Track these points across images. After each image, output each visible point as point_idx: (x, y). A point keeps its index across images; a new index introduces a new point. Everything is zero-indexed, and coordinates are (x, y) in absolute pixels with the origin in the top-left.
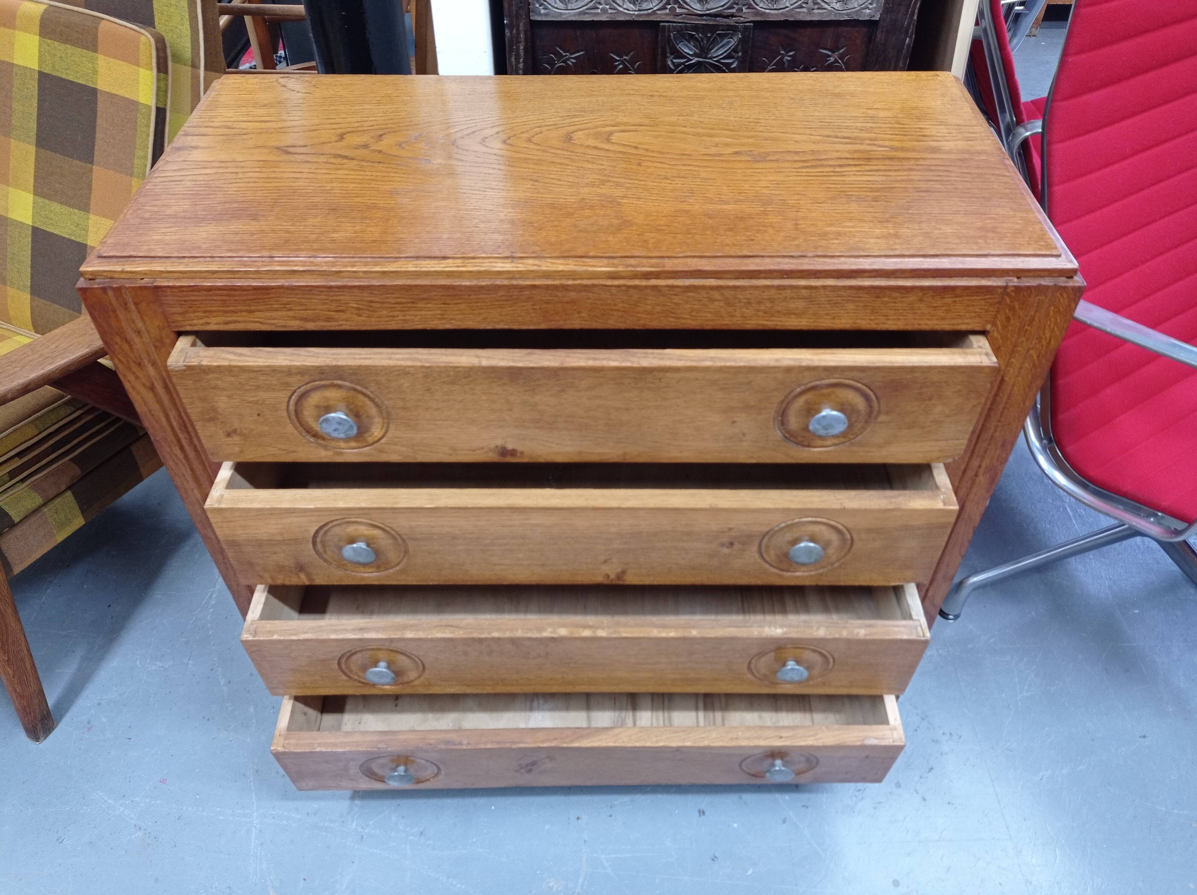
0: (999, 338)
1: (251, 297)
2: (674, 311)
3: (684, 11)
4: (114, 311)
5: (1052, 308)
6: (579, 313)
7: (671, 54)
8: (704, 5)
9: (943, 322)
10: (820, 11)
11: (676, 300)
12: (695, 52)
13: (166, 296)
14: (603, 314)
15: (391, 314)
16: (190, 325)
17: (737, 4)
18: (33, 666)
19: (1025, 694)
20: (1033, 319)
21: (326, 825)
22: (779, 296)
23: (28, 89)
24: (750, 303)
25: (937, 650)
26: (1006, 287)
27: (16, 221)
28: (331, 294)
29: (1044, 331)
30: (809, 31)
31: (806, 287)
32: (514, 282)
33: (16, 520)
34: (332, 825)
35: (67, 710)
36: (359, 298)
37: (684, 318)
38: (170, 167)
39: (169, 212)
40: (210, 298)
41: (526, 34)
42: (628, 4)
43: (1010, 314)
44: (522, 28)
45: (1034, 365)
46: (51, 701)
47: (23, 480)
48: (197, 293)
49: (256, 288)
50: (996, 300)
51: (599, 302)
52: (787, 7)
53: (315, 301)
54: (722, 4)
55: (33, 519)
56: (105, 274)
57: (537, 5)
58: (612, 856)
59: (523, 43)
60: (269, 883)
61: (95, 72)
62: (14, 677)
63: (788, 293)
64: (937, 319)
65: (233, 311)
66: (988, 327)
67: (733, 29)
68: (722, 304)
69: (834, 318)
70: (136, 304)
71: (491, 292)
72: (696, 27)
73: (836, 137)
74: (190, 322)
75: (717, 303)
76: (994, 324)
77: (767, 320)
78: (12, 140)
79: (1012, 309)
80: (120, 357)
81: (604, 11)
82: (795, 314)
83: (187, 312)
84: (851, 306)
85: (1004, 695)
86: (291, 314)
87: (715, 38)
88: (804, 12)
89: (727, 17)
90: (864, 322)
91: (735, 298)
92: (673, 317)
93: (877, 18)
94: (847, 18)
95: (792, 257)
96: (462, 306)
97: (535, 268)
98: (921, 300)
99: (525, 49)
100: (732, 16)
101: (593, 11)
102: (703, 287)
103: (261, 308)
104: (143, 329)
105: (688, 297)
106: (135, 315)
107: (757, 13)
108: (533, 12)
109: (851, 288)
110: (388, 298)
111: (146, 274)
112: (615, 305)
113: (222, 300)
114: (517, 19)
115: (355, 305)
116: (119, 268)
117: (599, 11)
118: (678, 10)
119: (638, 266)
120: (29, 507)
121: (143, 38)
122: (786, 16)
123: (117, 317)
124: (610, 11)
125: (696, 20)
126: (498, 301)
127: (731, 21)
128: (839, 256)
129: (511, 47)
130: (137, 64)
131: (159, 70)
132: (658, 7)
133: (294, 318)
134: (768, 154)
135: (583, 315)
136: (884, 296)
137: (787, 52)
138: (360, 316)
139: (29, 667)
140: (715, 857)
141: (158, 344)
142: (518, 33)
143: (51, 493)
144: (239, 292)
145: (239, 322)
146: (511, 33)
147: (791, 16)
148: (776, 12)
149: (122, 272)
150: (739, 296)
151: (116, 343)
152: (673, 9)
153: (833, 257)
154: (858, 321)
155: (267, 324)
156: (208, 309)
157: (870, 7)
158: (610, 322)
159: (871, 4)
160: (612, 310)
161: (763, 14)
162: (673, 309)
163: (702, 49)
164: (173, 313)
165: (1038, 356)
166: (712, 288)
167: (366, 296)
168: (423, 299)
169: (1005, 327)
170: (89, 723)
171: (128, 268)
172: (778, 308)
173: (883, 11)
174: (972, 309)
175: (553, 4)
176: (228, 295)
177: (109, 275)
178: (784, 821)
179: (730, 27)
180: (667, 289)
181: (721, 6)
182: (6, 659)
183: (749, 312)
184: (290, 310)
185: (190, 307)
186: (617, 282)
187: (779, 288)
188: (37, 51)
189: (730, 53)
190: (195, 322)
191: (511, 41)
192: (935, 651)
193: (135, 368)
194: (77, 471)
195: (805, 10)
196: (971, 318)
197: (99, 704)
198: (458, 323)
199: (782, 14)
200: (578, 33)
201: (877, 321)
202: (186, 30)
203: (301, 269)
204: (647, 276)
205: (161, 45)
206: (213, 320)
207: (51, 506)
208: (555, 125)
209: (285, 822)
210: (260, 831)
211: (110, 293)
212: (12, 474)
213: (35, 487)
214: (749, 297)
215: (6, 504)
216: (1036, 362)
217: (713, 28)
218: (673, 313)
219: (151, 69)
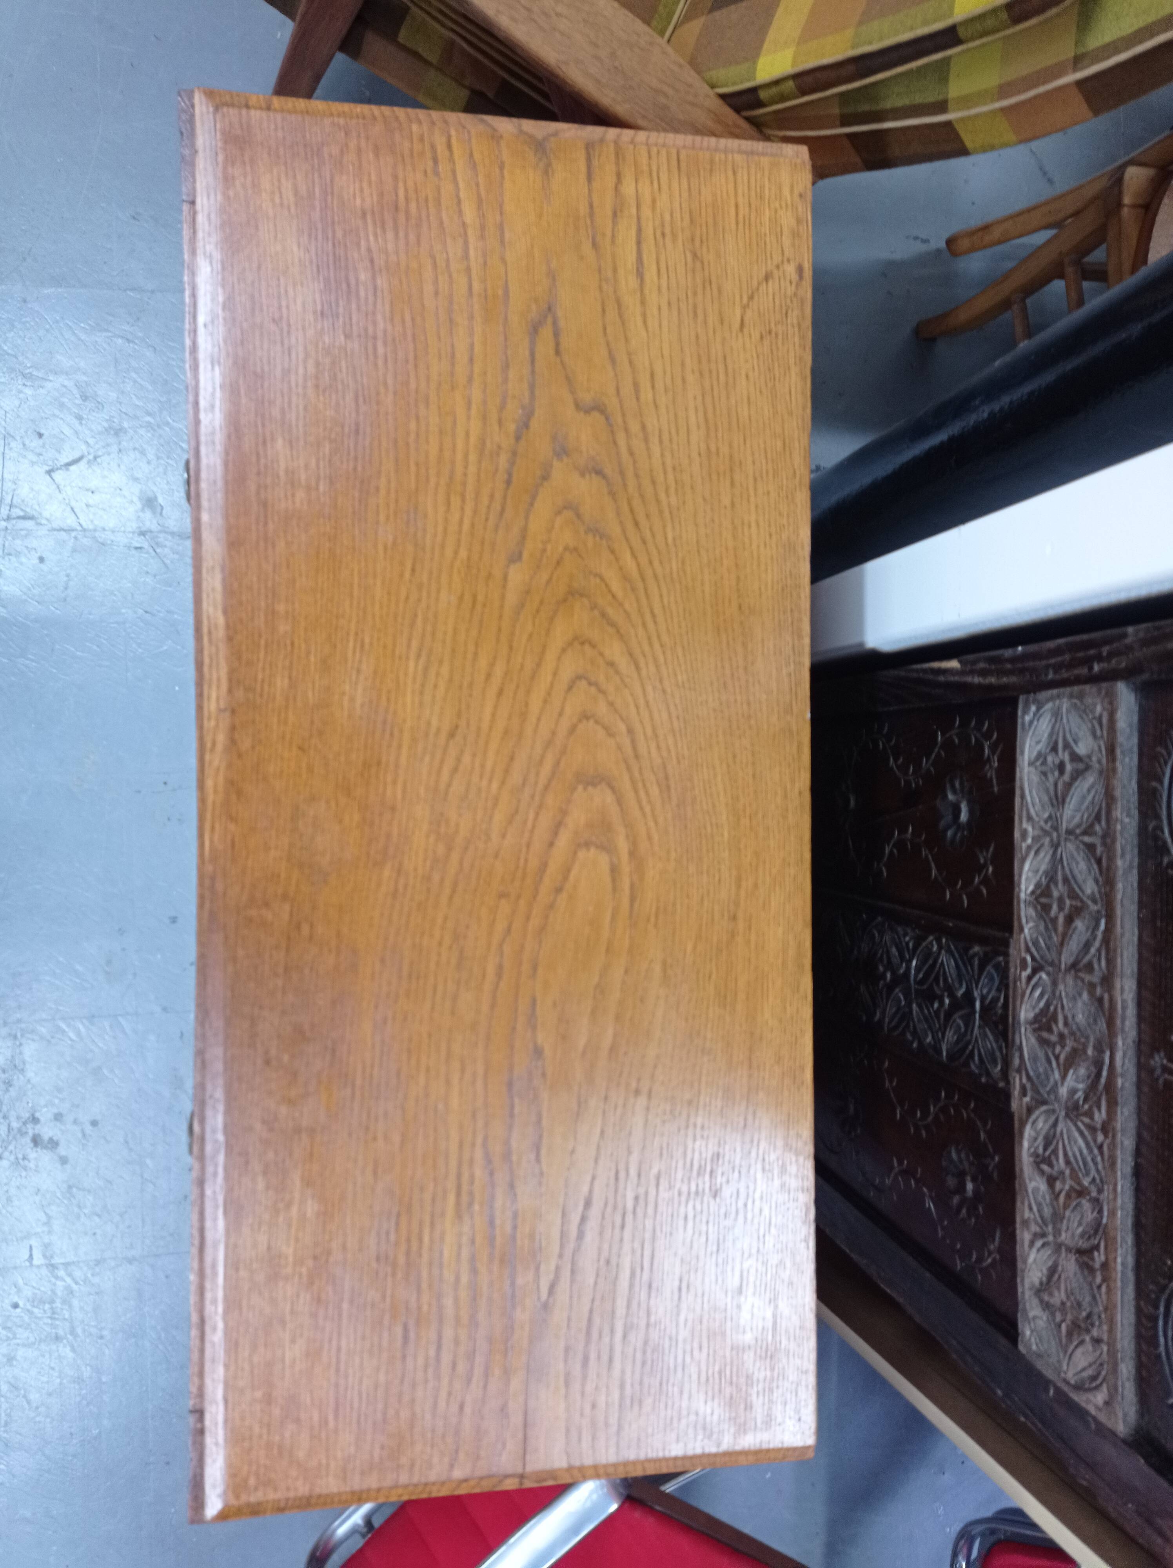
208: (637, 757)
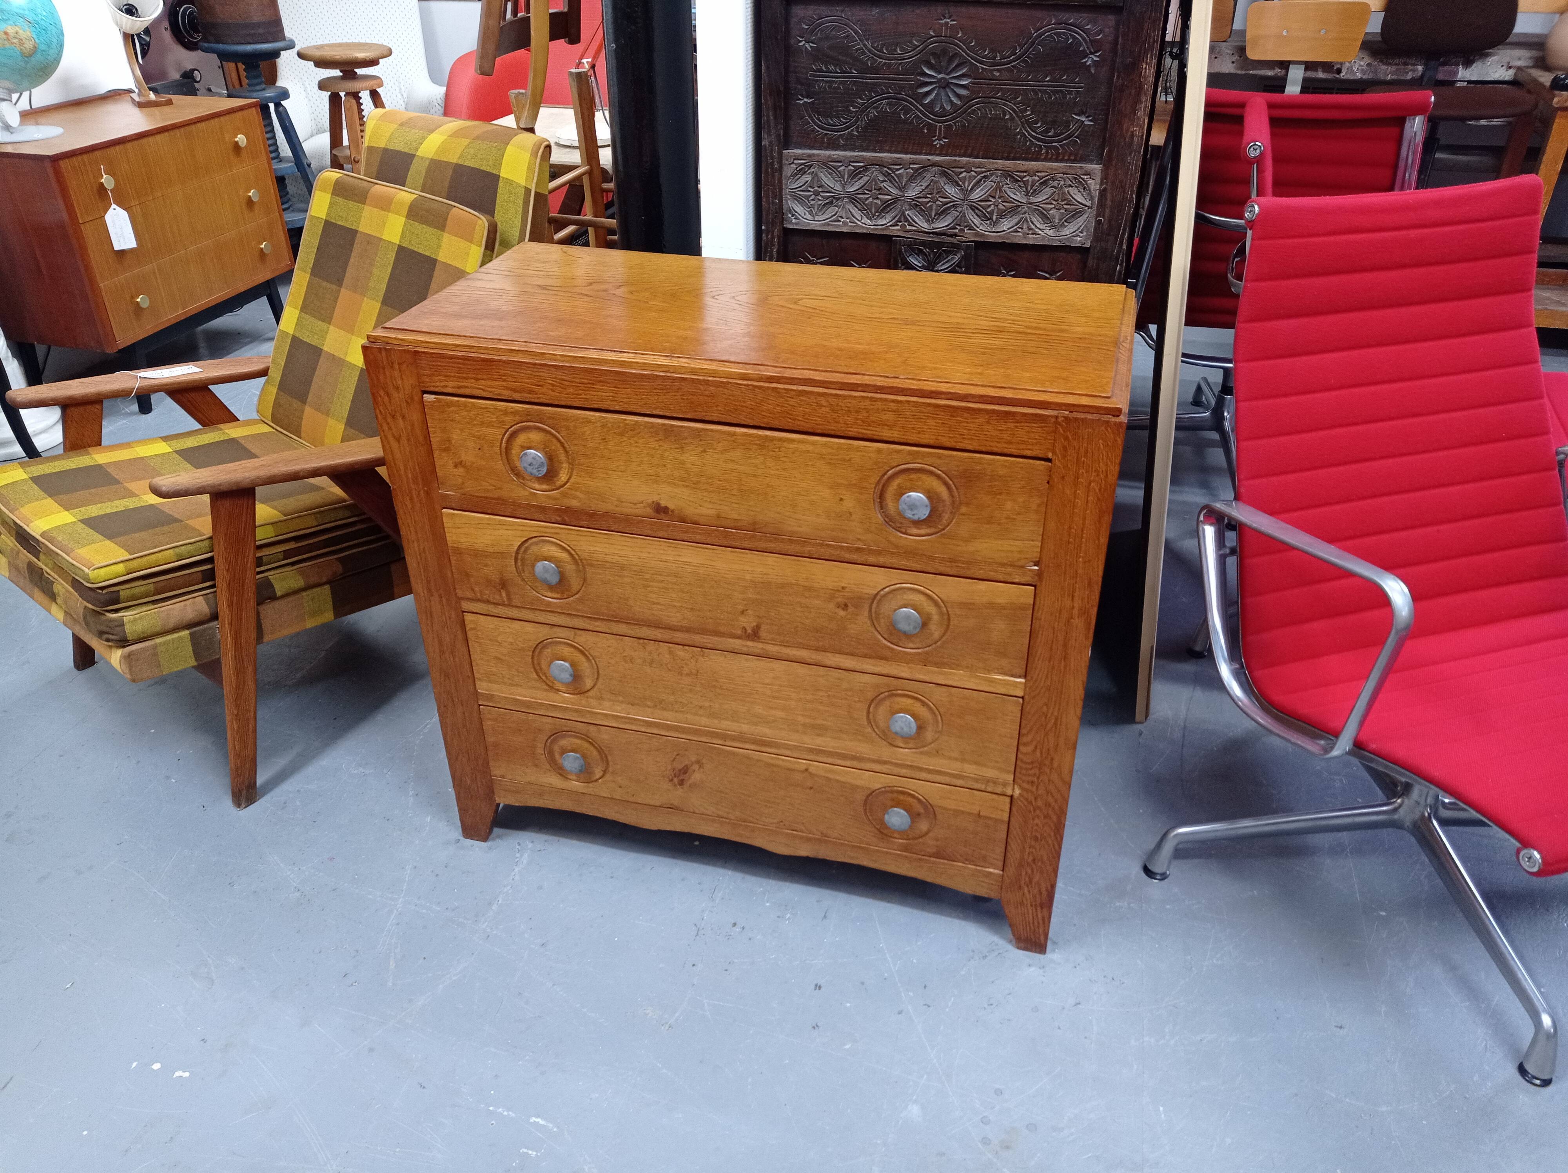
0: (1062, 467)
1: (479, 367)
2: (790, 412)
3: (914, 228)
4: (384, 369)
5: (1101, 441)
6: (717, 406)
7: (902, 265)
8: (930, 225)
9: (1010, 446)
10: (1034, 236)
11: (792, 402)
12: (923, 265)
13: (421, 360)
14: (736, 410)
15: (577, 392)
16: (434, 386)
17: (960, 225)
18: (255, 731)
19: (1215, 961)
20: (1087, 450)
21: (460, 920)
22: (872, 407)
23: (387, 258)
24: (850, 411)
25: (1129, 904)
26: (1057, 417)
27: (350, 363)
28: (535, 370)
29: (1099, 464)
30: (1027, 254)
31: (893, 401)
32: (669, 374)
33: (279, 594)
34: (465, 922)
35: (271, 790)
36: (554, 376)
37: (799, 420)
38: (456, 288)
39: (442, 310)
40: (450, 365)
41: (779, 239)
42: (866, 219)
43: (1066, 444)
44: (776, 233)
45: (1098, 499)
46: (259, 782)
47: (293, 564)
48: (441, 360)
49: (484, 360)
50: (1051, 429)
51: (732, 398)
52: (1004, 231)
53: (523, 375)
54: (946, 224)
55: (291, 598)
56: (383, 339)
57: (790, 216)
58: (716, 1002)
59: (776, 246)
60: (393, 954)
61: (439, 247)
62: (237, 734)
63: (879, 405)
64: (1005, 443)
65: (465, 378)
66: (1050, 455)
67: (957, 247)
68: (828, 410)
69: (919, 433)
70: (399, 364)
71: (651, 381)
72: (923, 243)
73: (986, 317)
74: (434, 384)
75: (823, 409)
76: (1054, 453)
77: (865, 429)
78: (365, 298)
79: (1066, 438)
80: (381, 408)
81: (845, 224)
82: (887, 426)
83: (433, 375)
84: (932, 422)
85: (1189, 957)
86: (504, 384)
87: (940, 253)
88: (1019, 236)
89: (951, 236)
90: (944, 439)
91: (837, 405)
92: (790, 418)
93: (1088, 245)
94: (1059, 244)
95: (888, 377)
96: (629, 391)
97: (686, 365)
98: (988, 423)
99: (778, 251)
100: (956, 235)
101: (836, 223)
102: (812, 393)
103: (485, 377)
104: (401, 386)
105: (801, 400)
106: (397, 374)
107: (977, 234)
108: (786, 221)
109: (929, 405)
110: (575, 378)
111: (411, 342)
112: (744, 402)
113: (458, 368)
114: (773, 225)
115: (551, 382)
116: (393, 336)
117: (841, 223)
118: (908, 227)
119: (764, 371)
120: (292, 586)
121: (480, 222)
122: (1003, 238)
123: (384, 373)
124: (850, 224)
125: (925, 236)
126: (655, 389)
127: (954, 240)
128: (925, 380)
129: (766, 249)
130: (471, 242)
131: (486, 248)
132: (891, 223)
133: (507, 388)
134: (919, 321)
135: (720, 409)
136: (957, 416)
137: (1008, 272)
138: (554, 391)
139: (251, 730)
140: (817, 1026)
141: (409, 401)
142: (773, 238)
143: (313, 580)
144: (471, 362)
145: (468, 387)
146: (767, 236)
147: (1007, 239)
148: (995, 234)
149: (395, 338)
150: (840, 404)
151: (380, 396)
152: (903, 226)
153: (920, 380)
154: (940, 438)
155: (487, 391)
156: (448, 374)
157: (1081, 235)
158: (741, 417)
159: (1081, 232)
160: (742, 406)
161: (983, 235)
162: (790, 410)
163: (929, 262)
164: (424, 375)
165: (1100, 490)
166: (819, 394)
167: (559, 374)
168: (600, 381)
169: (1064, 457)
170: (285, 803)
171: (400, 336)
172: (874, 419)
173: (1093, 239)
174: (1032, 435)
175: (803, 215)
176: (463, 364)
177: (386, 340)
178: (900, 1013)
179: (953, 245)
180: (784, 391)
181: (946, 226)
182: (236, 713)
183: (850, 419)
184: (504, 381)
185: (436, 371)
186: (745, 382)
187: (872, 399)
188: (401, 230)
189: (954, 267)
190: (438, 384)
191: (766, 244)
192: (1126, 904)
193: (389, 420)
194: (339, 568)
195: (1020, 234)
196: (1032, 444)
197: (298, 791)
198: (626, 406)
199: (999, 236)
200: (824, 241)
201: (955, 440)
202: (518, 222)
203: (517, 348)
204: (770, 379)
205: (493, 230)
206: (451, 384)
207: (309, 592)
209: (424, 911)
210: (400, 914)
211: (384, 353)
212: (287, 554)
213: (302, 573)
214: (849, 405)
215: (275, 579)
216: (1100, 496)
217: (939, 245)
218: (790, 414)
219: (480, 246)
